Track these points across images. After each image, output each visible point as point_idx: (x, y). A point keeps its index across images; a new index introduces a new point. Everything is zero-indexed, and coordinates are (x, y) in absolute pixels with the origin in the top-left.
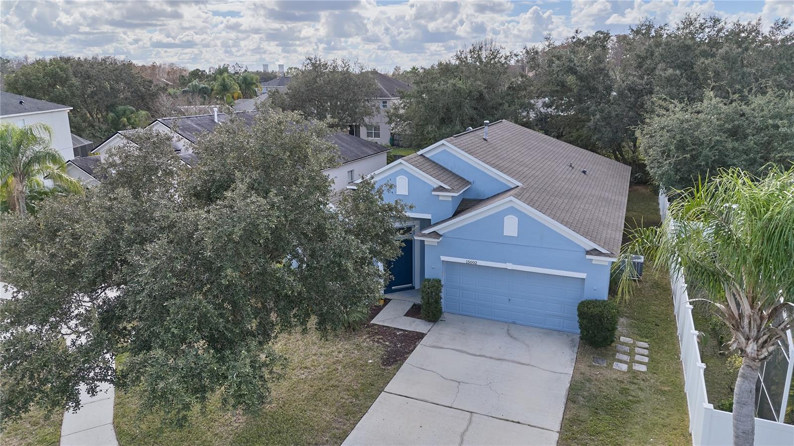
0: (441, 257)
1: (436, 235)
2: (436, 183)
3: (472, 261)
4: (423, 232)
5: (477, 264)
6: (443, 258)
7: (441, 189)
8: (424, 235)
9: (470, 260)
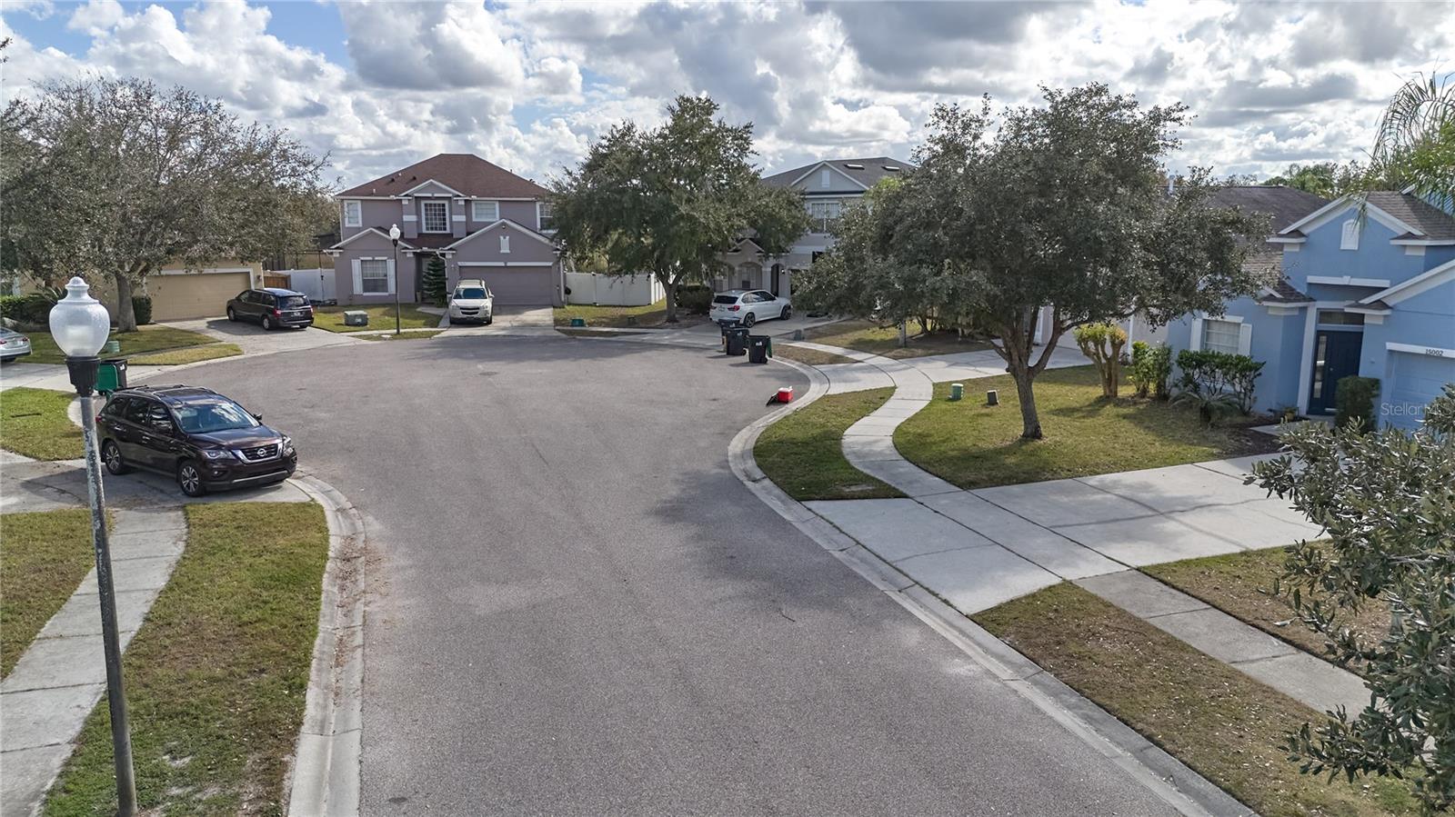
0: (1387, 344)
1: (1381, 305)
2: (1402, 227)
3: (1436, 349)
4: (1361, 302)
5: (1444, 355)
6: (1391, 346)
7: (1410, 236)
8: (1363, 306)
9: (1432, 349)
